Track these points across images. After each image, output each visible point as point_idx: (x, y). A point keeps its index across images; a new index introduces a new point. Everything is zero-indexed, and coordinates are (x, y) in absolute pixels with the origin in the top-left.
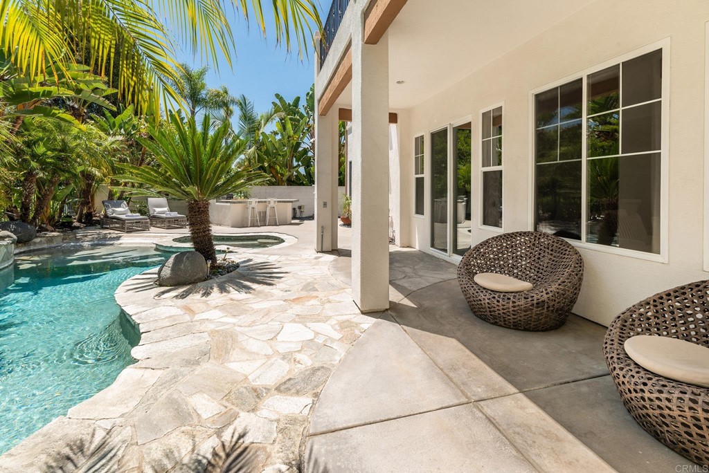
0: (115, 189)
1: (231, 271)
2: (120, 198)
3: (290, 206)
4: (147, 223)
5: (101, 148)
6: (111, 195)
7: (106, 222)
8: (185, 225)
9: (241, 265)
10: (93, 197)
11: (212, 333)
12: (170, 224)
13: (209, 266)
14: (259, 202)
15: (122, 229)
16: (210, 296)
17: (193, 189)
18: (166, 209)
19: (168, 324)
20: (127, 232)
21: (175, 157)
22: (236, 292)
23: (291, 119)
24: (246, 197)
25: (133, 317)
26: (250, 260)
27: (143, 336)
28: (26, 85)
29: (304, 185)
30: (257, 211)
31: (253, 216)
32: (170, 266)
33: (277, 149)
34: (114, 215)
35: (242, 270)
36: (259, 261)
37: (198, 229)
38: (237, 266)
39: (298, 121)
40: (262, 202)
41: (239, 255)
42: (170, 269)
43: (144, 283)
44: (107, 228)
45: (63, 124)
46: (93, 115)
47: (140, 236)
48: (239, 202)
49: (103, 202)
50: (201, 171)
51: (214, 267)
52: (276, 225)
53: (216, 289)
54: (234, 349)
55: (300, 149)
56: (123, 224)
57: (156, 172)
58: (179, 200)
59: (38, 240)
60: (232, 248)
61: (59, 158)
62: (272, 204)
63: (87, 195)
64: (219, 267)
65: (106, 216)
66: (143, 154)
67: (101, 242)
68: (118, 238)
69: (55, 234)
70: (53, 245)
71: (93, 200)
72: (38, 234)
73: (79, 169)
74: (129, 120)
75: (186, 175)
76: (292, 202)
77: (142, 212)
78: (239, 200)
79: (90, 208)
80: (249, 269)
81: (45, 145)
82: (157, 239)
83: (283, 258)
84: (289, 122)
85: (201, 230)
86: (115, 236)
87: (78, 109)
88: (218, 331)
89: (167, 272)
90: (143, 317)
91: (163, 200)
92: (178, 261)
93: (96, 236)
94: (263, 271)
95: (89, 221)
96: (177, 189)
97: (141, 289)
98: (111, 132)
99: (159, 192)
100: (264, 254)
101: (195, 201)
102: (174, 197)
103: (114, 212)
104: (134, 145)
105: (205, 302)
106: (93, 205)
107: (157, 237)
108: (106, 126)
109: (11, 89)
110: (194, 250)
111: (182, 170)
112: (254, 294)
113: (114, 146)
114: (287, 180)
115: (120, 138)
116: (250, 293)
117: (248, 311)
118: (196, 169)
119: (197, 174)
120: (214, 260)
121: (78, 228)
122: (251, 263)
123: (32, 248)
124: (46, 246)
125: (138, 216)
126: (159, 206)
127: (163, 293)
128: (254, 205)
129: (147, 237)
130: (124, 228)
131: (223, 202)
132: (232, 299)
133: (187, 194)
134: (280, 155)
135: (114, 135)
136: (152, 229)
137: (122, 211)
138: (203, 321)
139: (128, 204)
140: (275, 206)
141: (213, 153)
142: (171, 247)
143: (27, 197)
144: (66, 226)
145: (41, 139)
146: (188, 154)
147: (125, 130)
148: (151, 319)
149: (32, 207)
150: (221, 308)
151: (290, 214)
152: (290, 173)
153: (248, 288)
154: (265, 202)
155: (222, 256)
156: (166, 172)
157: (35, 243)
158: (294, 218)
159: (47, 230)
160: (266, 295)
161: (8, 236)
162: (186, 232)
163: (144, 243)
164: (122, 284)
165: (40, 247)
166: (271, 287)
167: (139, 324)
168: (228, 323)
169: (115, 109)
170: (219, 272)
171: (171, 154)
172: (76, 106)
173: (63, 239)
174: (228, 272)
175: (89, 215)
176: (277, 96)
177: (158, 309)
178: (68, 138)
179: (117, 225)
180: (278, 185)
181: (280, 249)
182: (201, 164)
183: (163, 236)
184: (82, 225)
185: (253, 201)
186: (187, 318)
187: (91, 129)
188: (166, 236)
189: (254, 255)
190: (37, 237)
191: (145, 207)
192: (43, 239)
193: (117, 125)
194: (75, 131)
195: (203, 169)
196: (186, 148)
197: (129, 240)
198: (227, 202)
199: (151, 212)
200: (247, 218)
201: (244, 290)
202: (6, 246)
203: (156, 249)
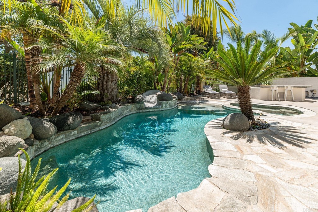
0: (207, 81)
1: (265, 128)
2: (209, 85)
3: (304, 90)
4: (219, 95)
5: (202, 66)
6: (206, 83)
7: (205, 94)
8: (236, 97)
9: (271, 125)
10: (200, 84)
11: (257, 175)
12: (229, 96)
13: (250, 123)
14: (279, 87)
15: (209, 97)
16: (252, 143)
17: (240, 80)
18: (227, 89)
19: (228, 155)
20: (211, 98)
21: (230, 64)
22: (271, 145)
23: (303, 36)
24: (269, 84)
25: (211, 144)
26: (277, 123)
27: (215, 158)
28: (179, 46)
29: (315, 76)
30: (278, 92)
31: (275, 94)
32: (229, 119)
33: (291, 56)
34: (207, 91)
35: (272, 129)
36: (285, 125)
37: (243, 102)
38: (268, 126)
39: (310, 35)
40: (281, 87)
41: (269, 118)
42: (228, 121)
43: (217, 125)
44: (204, 96)
45: (190, 58)
46: (200, 54)
47: (216, 101)
48: (266, 87)
49: (203, 86)
50: (245, 71)
51: (253, 123)
52: (292, 101)
53: (256, 139)
54: (278, 202)
55: (312, 54)
56: (210, 95)
57: (223, 73)
58: (233, 86)
59: (184, 99)
60: (263, 113)
61: (189, 71)
62: (289, 88)
63: (198, 84)
64: (257, 124)
65: (204, 91)
66: (217, 66)
67: (202, 102)
68: (207, 101)
69: (188, 97)
70: (188, 101)
71: (200, 85)
72: (184, 97)
73: (195, 74)
74: (212, 53)
75: (236, 73)
76: (306, 87)
77: (217, 91)
78: (265, 85)
79: (199, 88)
80: (278, 130)
81: (185, 67)
82: (223, 103)
83: (305, 126)
84: (302, 37)
85: (245, 102)
86: (206, 100)
87: (195, 53)
88: (261, 176)
89: (227, 122)
90: (215, 145)
91: (225, 86)
92: (233, 117)
93: (201, 99)
94: (290, 133)
95: (199, 93)
96: (232, 80)
97: (215, 128)
98: (206, 59)
99: (224, 82)
100: (288, 120)
101: (242, 86)
102: (230, 84)
103: (207, 90)
104: (214, 63)
105: (250, 147)
106: (200, 87)
107: (223, 101)
108: (204, 57)
109: (176, 48)
110: (241, 113)
111: (234, 70)
112: (286, 151)
113: (207, 64)
114: (300, 74)
115: (209, 61)
116: (283, 149)
117: (284, 165)
118: (242, 69)
119: (242, 72)
120: (253, 119)
121: (196, 95)
122: (279, 125)
123: (182, 101)
124: (186, 101)
125: (215, 92)
126: (224, 88)
127: (225, 133)
128: (275, 88)
129: (219, 101)
130: (210, 97)
131: (256, 87)
132: (268, 150)
133: (237, 83)
134: (294, 59)
135: (207, 60)
136: (221, 98)
137: (209, 90)
138: (250, 162)
139: (212, 87)
140: (291, 89)
141: (253, 59)
142: (229, 107)
143: (181, 84)
144: (192, 95)
145: (184, 64)
146: (237, 62)
147: (210, 58)
148: (219, 149)
149: (183, 88)
150: (262, 155)
151: (304, 94)
152: (302, 69)
153: (281, 145)
154: (284, 87)
155: (258, 117)
156: (227, 73)
157: (183, 100)
158: (307, 97)
159: (186, 96)
160: (298, 156)
161: (175, 97)
162: (236, 100)
163: (218, 104)
164: (208, 123)
165: (184, 101)
166: (301, 149)
167: (213, 149)
168: (269, 172)
169: (206, 49)
170: (256, 127)
171: (228, 63)
172: (195, 52)
173: (191, 99)
174: (263, 128)
175: (199, 91)
176: (291, 24)
177: (223, 143)
178: (192, 63)
179: (208, 95)
180: (293, 77)
181: (301, 118)
182: (245, 66)
183: (225, 102)
184: (197, 94)
185: (275, 87)
186: (239, 155)
187: (198, 59)
188: (227, 102)
189: (280, 120)
190: (183, 98)
191: (218, 88)
192: (185, 99)
193: (208, 56)
194: (193, 60)
195: (246, 69)
196: (236, 59)
197: (212, 102)
198: (258, 87)
199: (221, 91)
200: (271, 96)
201: (277, 145)
202: (175, 100)
203: (223, 108)
